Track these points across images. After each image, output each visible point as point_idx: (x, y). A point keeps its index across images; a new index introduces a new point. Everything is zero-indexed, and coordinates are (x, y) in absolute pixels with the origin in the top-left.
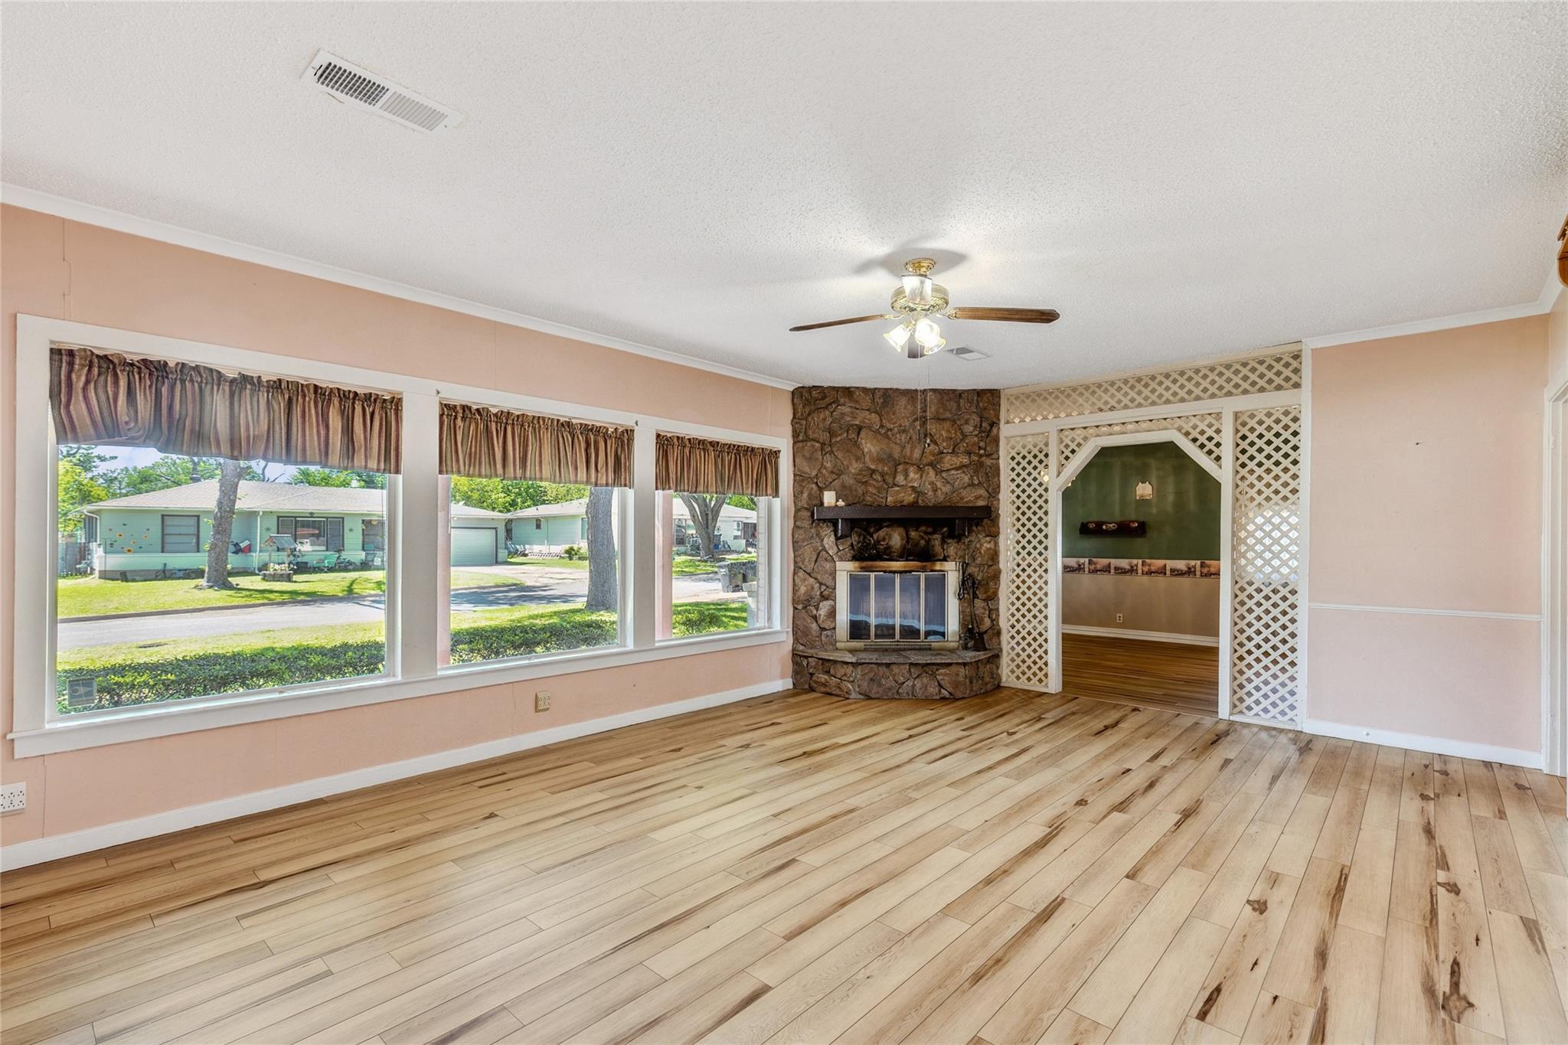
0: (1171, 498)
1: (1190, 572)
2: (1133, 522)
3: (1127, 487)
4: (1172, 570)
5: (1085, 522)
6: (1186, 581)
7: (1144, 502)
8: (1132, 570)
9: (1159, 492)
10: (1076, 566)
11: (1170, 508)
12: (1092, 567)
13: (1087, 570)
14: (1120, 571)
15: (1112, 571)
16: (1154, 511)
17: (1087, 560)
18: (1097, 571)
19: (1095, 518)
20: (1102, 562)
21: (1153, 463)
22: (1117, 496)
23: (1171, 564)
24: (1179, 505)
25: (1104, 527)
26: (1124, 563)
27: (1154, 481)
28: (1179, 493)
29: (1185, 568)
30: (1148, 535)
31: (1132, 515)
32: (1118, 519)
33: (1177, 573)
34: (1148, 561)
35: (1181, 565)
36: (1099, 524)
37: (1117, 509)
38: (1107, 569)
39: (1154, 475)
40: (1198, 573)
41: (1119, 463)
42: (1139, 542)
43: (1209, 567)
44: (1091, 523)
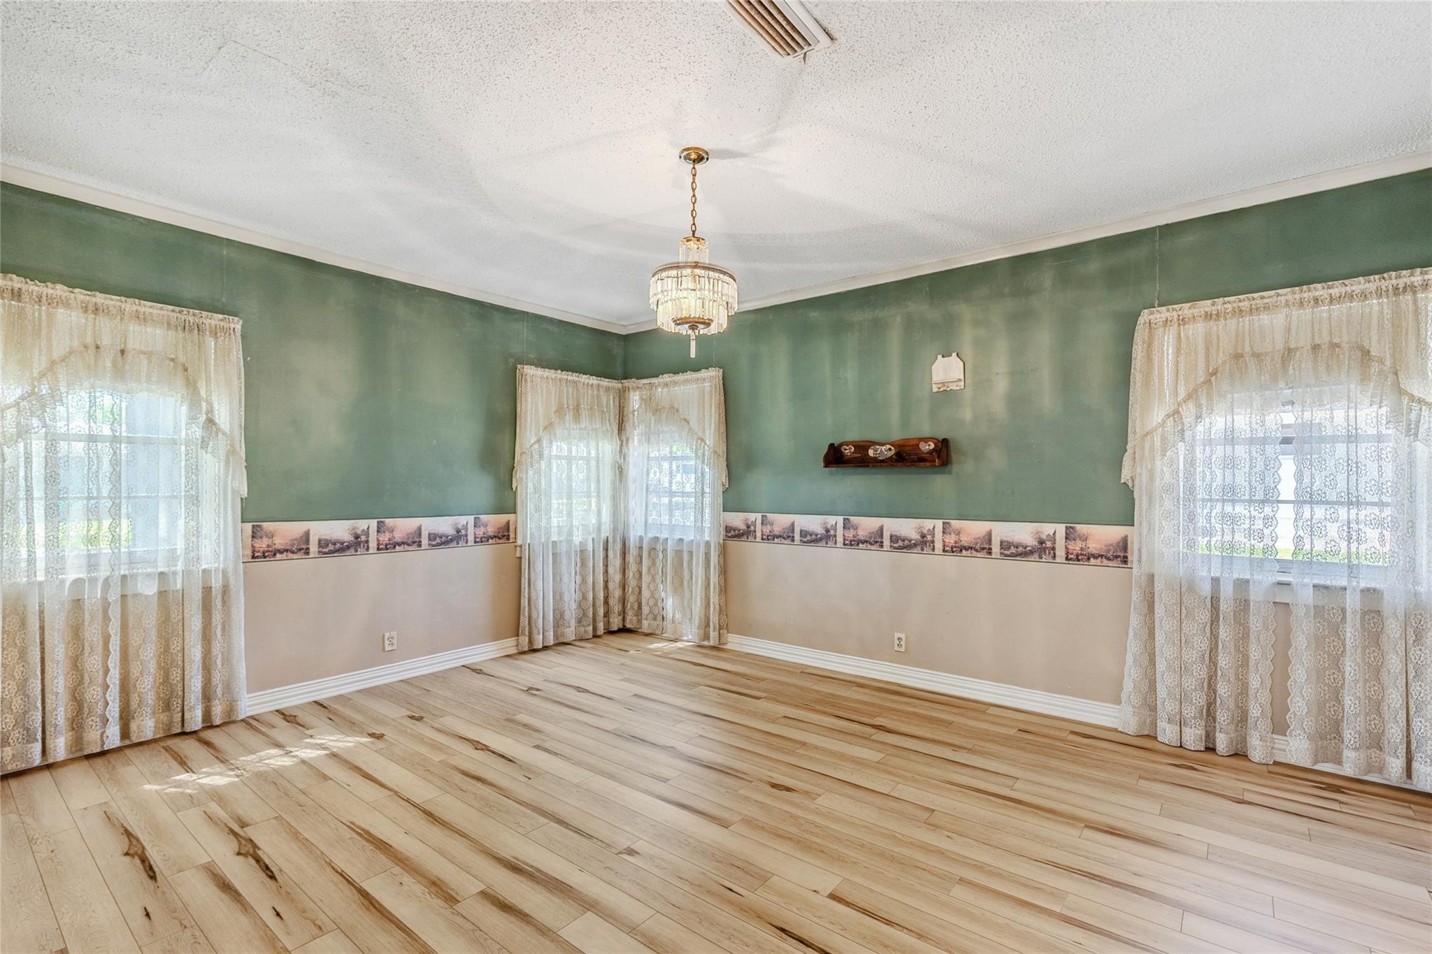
0: (1001, 385)
1: (1043, 549)
2: (926, 440)
3: (913, 365)
4: (1005, 545)
5: (837, 443)
6: (1032, 568)
7: (946, 396)
8: (924, 543)
9: (979, 377)
10: (821, 531)
11: (998, 407)
12: (850, 534)
13: (840, 539)
14: (902, 545)
15: (887, 542)
16: (968, 415)
17: (840, 519)
18: (859, 542)
19: (854, 435)
20: (867, 524)
21: (965, 311)
22: (895, 388)
23: (1003, 531)
24: (1018, 401)
25: (871, 453)
26: (908, 528)
27: (968, 351)
28: (1019, 374)
29: (1030, 541)
30: (955, 467)
31: (924, 428)
32: (897, 435)
33: (1014, 551)
34: (955, 524)
35: (1023, 533)
36: (862, 447)
37: (895, 415)
38: (875, 540)
39: (967, 336)
40: (1061, 553)
41: (899, 319)
42: (939, 484)
43: (1085, 539)
44: (847, 444)
